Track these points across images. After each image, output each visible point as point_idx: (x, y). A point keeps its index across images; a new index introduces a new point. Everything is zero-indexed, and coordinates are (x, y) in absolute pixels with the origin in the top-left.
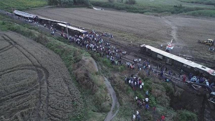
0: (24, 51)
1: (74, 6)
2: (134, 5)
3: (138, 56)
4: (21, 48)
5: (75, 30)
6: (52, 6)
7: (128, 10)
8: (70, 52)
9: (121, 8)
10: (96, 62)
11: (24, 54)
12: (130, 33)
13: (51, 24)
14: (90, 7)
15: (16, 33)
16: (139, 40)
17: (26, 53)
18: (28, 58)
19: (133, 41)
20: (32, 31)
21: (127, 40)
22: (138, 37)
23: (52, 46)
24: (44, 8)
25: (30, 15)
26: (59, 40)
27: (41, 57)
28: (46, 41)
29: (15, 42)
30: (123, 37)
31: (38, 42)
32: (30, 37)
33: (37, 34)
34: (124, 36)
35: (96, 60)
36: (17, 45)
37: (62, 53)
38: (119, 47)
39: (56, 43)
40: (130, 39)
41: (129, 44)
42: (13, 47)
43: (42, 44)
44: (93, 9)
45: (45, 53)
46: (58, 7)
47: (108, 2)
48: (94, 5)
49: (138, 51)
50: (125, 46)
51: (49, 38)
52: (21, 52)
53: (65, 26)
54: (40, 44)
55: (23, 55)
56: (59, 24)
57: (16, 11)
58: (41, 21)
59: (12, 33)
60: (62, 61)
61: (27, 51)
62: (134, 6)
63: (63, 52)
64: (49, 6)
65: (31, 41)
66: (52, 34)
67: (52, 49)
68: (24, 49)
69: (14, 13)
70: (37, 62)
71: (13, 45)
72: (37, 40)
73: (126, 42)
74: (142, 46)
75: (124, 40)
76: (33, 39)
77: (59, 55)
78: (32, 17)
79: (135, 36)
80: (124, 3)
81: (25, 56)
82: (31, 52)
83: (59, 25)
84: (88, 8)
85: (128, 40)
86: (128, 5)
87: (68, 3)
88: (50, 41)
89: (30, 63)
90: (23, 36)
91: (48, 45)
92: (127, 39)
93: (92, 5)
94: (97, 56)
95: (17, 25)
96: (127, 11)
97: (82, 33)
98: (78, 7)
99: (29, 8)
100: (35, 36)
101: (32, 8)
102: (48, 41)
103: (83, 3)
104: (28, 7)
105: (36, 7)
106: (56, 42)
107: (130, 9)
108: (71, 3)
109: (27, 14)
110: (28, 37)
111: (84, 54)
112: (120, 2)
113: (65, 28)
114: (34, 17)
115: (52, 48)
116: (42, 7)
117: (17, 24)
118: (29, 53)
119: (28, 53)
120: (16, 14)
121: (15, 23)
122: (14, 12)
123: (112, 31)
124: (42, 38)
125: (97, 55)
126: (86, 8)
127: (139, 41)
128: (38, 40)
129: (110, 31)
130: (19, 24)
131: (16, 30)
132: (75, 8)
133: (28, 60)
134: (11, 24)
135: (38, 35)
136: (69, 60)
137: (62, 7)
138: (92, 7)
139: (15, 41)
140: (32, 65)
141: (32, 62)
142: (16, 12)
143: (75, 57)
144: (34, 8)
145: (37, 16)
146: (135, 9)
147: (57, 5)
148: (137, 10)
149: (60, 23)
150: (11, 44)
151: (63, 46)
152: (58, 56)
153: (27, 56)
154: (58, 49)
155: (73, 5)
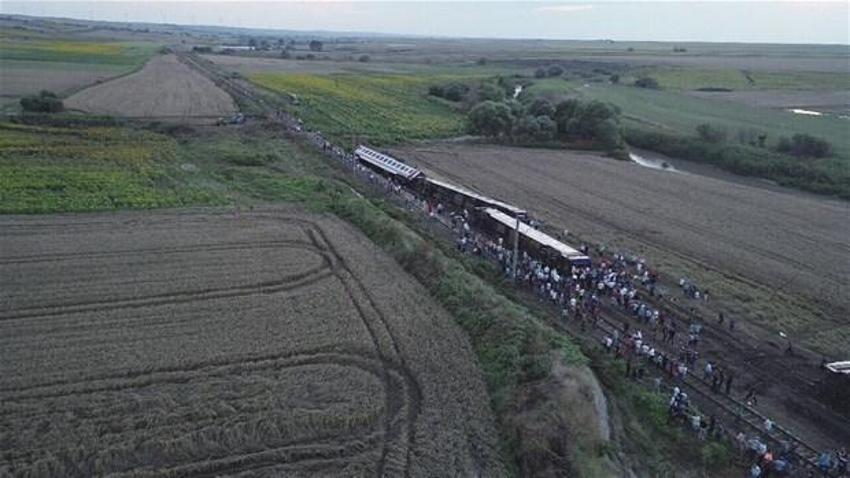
0: (359, 296)
1: (557, 143)
2: (820, 160)
3: (805, 412)
4: (352, 283)
5: (542, 246)
6: (477, 137)
7: (784, 179)
8: (511, 333)
9: (751, 168)
10: (605, 394)
11: (359, 308)
12: (780, 289)
13: (463, 207)
14: (618, 151)
15: (350, 227)
16: (821, 333)
17: (365, 305)
18: (368, 325)
19: (789, 331)
20: (400, 225)
21: (760, 322)
22: (819, 315)
23: (454, 294)
24: (451, 142)
25: (403, 168)
26: (482, 276)
27: (410, 331)
28: (437, 272)
29: (340, 259)
30: (746, 305)
31: (408, 269)
32: (388, 247)
33: (409, 238)
34: (748, 300)
35: (608, 387)
36: (343, 271)
37: (481, 330)
38: (717, 347)
39: (467, 286)
40: (775, 318)
41: (772, 344)
42: (329, 275)
43: (420, 280)
44: (629, 159)
45: (424, 318)
46: (499, 143)
47: (695, 140)
48: (637, 147)
49: (813, 387)
50: (750, 348)
51: (446, 262)
52: (351, 297)
53: (510, 222)
54: (413, 277)
55: (355, 310)
56: (489, 211)
57: (363, 148)
58: (431, 193)
59: (336, 226)
60: (476, 363)
61: (369, 298)
62: (820, 165)
63: (486, 329)
64: (469, 137)
65: (389, 261)
66: (459, 247)
67: (451, 308)
68: (363, 288)
69: (358, 155)
70: (392, 347)
71: (332, 269)
72: (406, 264)
73: (756, 328)
74: (833, 366)
75: (748, 320)
76: (396, 258)
77: (470, 335)
78: (406, 174)
79: (804, 307)
80: (771, 149)
81: (362, 315)
82: (381, 304)
83: (488, 215)
84: (610, 156)
85: (766, 322)
86: (788, 160)
87: (535, 133)
88: (448, 277)
89: (372, 344)
90: (366, 239)
91: (438, 289)
92: (761, 317)
93: (625, 144)
94: (614, 371)
95: (356, 199)
96: (782, 185)
97: (569, 261)
98: (570, 148)
99: (405, 138)
100: (402, 245)
101: (413, 141)
102: (443, 273)
103: (592, 134)
104: (399, 136)
105: (425, 136)
106: (467, 282)
107: (792, 176)
108: (544, 133)
109: (394, 161)
110: (382, 244)
111: (563, 353)
112: (753, 144)
113: (508, 228)
114: (414, 176)
115: (450, 301)
116: (445, 137)
117: (358, 194)
118: (373, 305)
119: (371, 309)
120: (362, 157)
121: (353, 187)
122: (358, 151)
123: (695, 266)
124: (423, 257)
125: (614, 365)
126: (603, 156)
127: (820, 336)
128: (410, 264)
129: (688, 266)
130: (362, 194)
131: (350, 215)
132: (560, 154)
133: (367, 333)
134: (341, 192)
135: (414, 246)
136: (501, 362)
137: (511, 144)
138: (628, 154)
139: (341, 254)
140: (375, 353)
141: (376, 342)
142: (363, 152)
143: (526, 356)
144: (418, 140)
145: (421, 174)
146: (824, 178)
147: (495, 135)
148: (833, 183)
149: (496, 210)
150: (327, 263)
151: (490, 302)
152: (466, 340)
153: (366, 315)
154: (471, 310)
155: (554, 139)
